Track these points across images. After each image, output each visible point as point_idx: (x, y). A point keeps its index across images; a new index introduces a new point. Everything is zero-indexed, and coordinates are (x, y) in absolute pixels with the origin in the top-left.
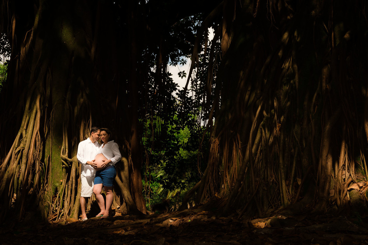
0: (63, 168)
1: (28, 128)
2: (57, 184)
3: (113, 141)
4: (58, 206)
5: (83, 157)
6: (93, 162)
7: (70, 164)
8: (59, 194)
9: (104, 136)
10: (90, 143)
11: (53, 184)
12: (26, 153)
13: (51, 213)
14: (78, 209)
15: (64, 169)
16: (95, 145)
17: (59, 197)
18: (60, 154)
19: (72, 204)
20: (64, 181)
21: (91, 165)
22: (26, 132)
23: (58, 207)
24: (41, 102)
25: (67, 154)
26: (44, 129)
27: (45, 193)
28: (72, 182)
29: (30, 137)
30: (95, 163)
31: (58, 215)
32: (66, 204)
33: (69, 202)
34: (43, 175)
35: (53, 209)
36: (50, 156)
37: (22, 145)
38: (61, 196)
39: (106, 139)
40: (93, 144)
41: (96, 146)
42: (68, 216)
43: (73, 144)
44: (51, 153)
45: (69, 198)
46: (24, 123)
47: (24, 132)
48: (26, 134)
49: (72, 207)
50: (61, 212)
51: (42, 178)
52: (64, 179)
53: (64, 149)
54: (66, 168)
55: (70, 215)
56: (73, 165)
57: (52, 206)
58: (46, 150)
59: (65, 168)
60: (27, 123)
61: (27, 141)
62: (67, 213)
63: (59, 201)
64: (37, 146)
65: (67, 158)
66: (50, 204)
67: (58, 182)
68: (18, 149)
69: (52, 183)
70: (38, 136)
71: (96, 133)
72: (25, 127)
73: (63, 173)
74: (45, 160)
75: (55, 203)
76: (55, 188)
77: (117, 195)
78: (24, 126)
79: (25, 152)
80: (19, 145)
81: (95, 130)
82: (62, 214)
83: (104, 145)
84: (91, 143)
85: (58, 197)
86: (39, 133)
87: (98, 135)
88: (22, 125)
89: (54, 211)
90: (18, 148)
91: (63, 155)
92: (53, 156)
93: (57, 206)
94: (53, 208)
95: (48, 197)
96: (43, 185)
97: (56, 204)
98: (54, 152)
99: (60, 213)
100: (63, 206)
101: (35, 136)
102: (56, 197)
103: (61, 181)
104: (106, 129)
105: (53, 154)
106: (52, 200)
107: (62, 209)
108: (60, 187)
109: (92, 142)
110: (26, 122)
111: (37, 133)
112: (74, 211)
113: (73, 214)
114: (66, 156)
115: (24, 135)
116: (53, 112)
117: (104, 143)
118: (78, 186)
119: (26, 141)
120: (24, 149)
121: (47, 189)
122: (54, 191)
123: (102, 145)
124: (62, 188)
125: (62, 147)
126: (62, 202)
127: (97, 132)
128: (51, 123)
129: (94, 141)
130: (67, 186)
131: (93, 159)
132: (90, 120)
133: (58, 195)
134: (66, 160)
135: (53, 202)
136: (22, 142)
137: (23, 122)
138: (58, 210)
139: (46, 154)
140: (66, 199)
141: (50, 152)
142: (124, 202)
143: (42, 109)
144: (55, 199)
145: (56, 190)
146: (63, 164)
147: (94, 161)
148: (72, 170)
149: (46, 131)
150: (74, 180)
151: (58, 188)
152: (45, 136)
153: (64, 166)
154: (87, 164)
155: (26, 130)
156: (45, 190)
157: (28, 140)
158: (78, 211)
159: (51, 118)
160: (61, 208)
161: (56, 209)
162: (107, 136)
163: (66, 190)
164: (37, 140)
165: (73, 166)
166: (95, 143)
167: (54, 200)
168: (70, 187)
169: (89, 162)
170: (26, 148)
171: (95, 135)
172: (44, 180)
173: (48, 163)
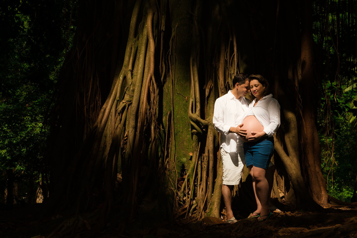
0: (192, 134)
1: (135, 69)
2: (184, 160)
3: (271, 95)
4: (187, 195)
5: (222, 121)
6: (239, 128)
7: (203, 128)
8: (188, 176)
9: (256, 88)
10: (233, 99)
11: (177, 159)
12: (135, 111)
13: (177, 205)
14: (219, 201)
15: (194, 136)
16: (240, 101)
17: (188, 181)
18: (186, 111)
19: (210, 193)
20: (195, 155)
21: (237, 133)
22: (132, 75)
23: (187, 197)
24: (154, 25)
25: (198, 112)
26: (160, 68)
27: (165, 173)
28: (209, 158)
29: (140, 84)
30: (242, 128)
31: (187, 209)
32: (200, 193)
33: (204, 190)
34: (161, 144)
35: (180, 200)
36: (170, 114)
37: (127, 97)
38: (191, 179)
39: (259, 93)
40: (238, 101)
41: (242, 104)
42: (203, 213)
43: (207, 94)
44: (173, 108)
45: (205, 184)
46: (128, 59)
47: (129, 76)
48: (132, 78)
49: (209, 198)
50: (193, 205)
51: (160, 149)
52: (195, 153)
53: (194, 103)
54: (198, 134)
55: (207, 211)
56: (209, 130)
57: (177, 194)
58: (164, 103)
59: (196, 134)
60: (133, 59)
61: (135, 91)
62: (202, 207)
63: (188, 186)
64: (152, 99)
65: (199, 119)
66: (175, 191)
67: (185, 156)
68: (121, 105)
69: (176, 157)
70: (153, 84)
71: (243, 85)
72: (130, 67)
73: (194, 143)
74: (164, 119)
75: (182, 190)
76: (181, 165)
77: (279, 174)
78: (129, 64)
79: (133, 109)
80: (122, 97)
81: (241, 80)
82: (193, 207)
83: (256, 102)
84: (235, 99)
85: (186, 180)
86: (153, 78)
87: (247, 88)
88: (125, 62)
89: (181, 203)
90: (121, 103)
91: (192, 112)
92: (175, 113)
93: (185, 195)
94: (180, 198)
95: (171, 180)
96: (163, 161)
97: (183, 192)
98: (177, 106)
99: (191, 206)
100: (195, 195)
101: (149, 84)
102: (184, 179)
103: (191, 154)
104: (258, 76)
105: (175, 110)
106: (177, 185)
107: (194, 199)
108: (189, 163)
109: (237, 98)
110: (131, 58)
111: (151, 79)
112: (212, 204)
113: (211, 209)
114: (196, 115)
115: (129, 81)
116: (173, 39)
117: (256, 99)
118: (218, 163)
119: (133, 91)
120: (132, 103)
121: (168, 167)
122: (179, 171)
123: (254, 102)
124: (192, 166)
125: (191, 100)
126: (193, 188)
127: (244, 83)
128: (170, 57)
129: (239, 97)
130: (200, 162)
131: (240, 124)
132: (234, 55)
133: (186, 177)
134: (197, 122)
135: (179, 189)
136: (127, 92)
137: (126, 58)
138: (187, 201)
139: (165, 110)
140: (199, 184)
141: (170, 107)
142: (291, 187)
143: (156, 36)
144: (183, 183)
145: (183, 169)
146: (193, 128)
147: (241, 126)
148: (207, 139)
149: (162, 72)
150: (211, 155)
151: (186, 165)
152: (162, 79)
153: (195, 131)
154: (230, 132)
155: (132, 71)
156: (166, 168)
157: (137, 89)
158: (219, 205)
159: (170, 49)
160: (192, 198)
161: (183, 200)
162: (261, 88)
163: (199, 169)
164: (151, 90)
165: (209, 133)
166: (240, 99)
167: (181, 186)
168: (205, 166)
169: (234, 128)
170: (134, 102)
171: (242, 87)
172: (163, 153)
173: (169, 124)
